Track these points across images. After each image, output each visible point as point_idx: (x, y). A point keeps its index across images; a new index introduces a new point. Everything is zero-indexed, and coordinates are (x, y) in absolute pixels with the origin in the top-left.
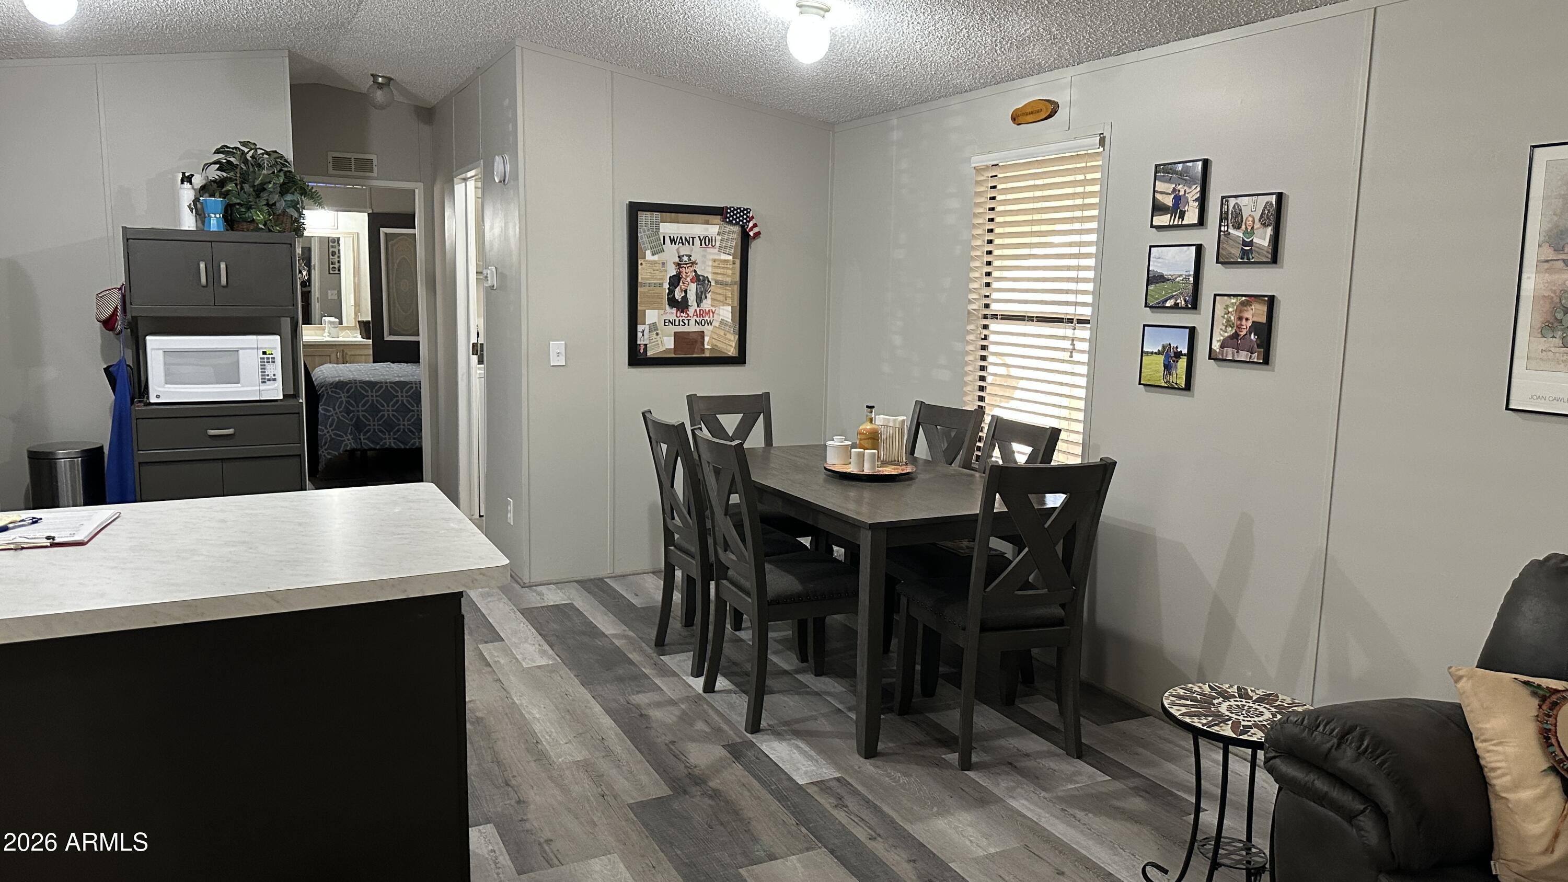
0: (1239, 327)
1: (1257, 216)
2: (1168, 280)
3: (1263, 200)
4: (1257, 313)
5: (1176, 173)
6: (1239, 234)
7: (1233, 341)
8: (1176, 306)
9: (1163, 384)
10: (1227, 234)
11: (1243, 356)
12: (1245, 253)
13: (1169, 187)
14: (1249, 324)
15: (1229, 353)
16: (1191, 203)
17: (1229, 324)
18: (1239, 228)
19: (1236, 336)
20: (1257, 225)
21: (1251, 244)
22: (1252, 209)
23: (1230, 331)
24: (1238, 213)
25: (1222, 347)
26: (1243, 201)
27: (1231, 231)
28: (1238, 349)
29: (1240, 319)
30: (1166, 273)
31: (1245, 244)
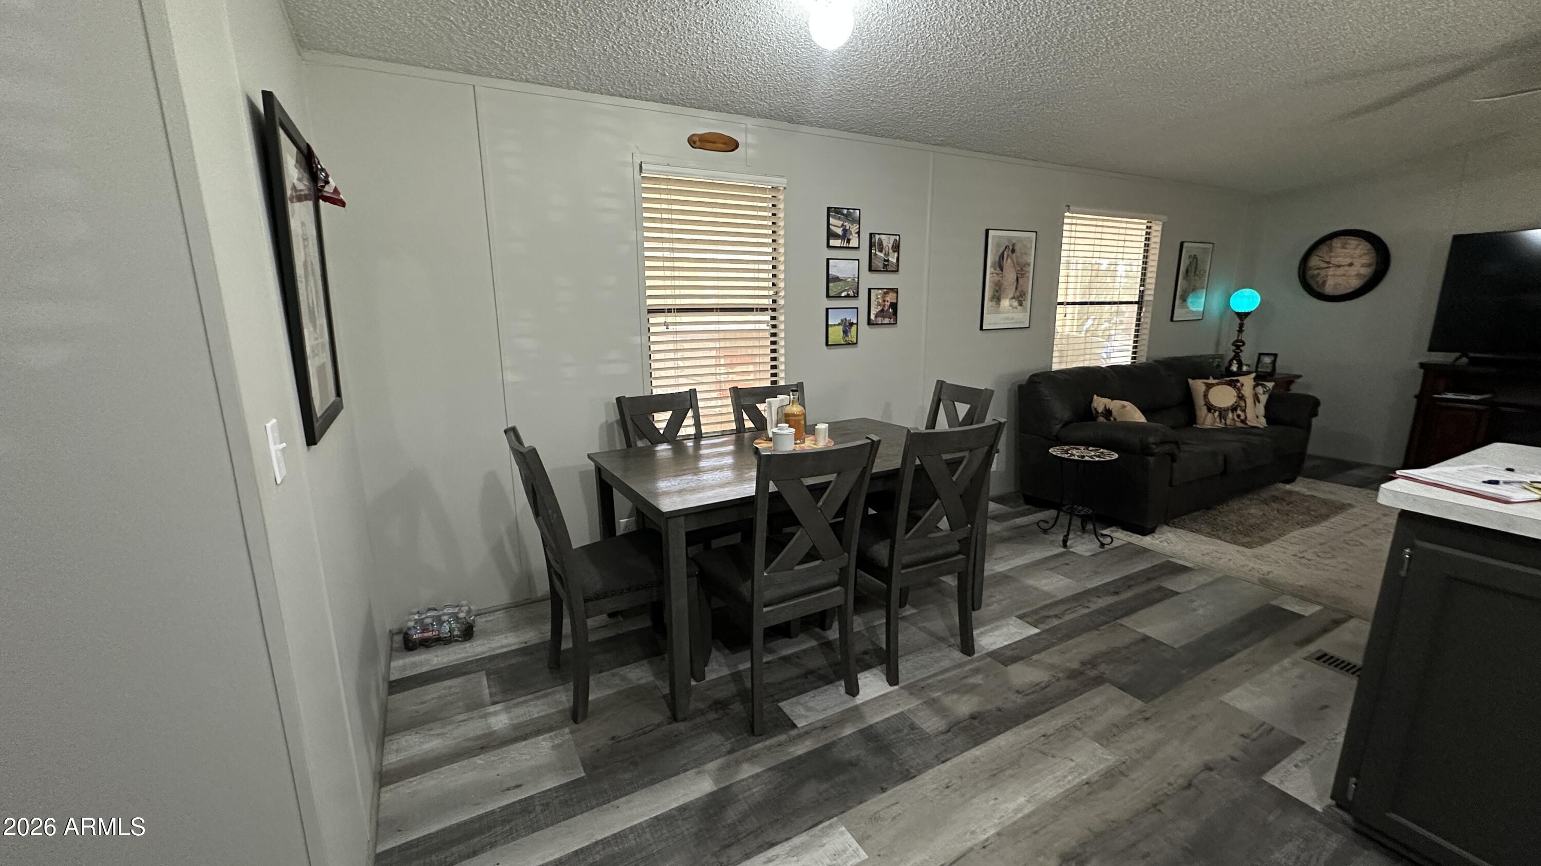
0: (884, 306)
1: (890, 246)
2: (842, 280)
3: (893, 238)
4: (891, 298)
5: (843, 214)
6: (882, 255)
7: (881, 313)
8: (848, 296)
9: (843, 343)
10: (876, 254)
11: (887, 321)
12: (885, 266)
13: (840, 223)
14: (889, 304)
15: (880, 320)
16: (854, 234)
17: (879, 304)
18: (881, 251)
19: (882, 311)
20: (891, 251)
21: (888, 261)
22: (888, 242)
23: (880, 308)
24: (881, 243)
25: (876, 317)
26: (883, 237)
27: (878, 253)
28: (884, 317)
29: (884, 301)
30: (840, 276)
31: (885, 261)
